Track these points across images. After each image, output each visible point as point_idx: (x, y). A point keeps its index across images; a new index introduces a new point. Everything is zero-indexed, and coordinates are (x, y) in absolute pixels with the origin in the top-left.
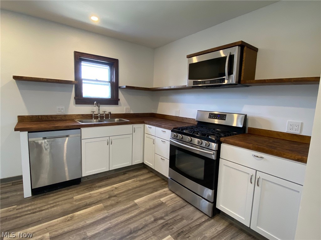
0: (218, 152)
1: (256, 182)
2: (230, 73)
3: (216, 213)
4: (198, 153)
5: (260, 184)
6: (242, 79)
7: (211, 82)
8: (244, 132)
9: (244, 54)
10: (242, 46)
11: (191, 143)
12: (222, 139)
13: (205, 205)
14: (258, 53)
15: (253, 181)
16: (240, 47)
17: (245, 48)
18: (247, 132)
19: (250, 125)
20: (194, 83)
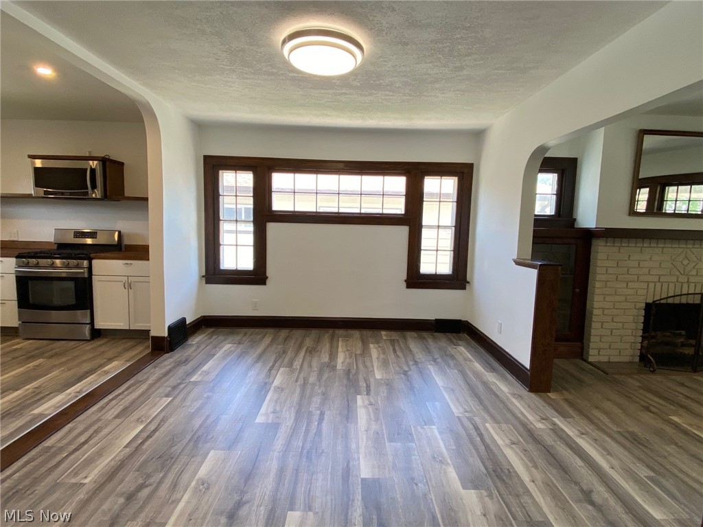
0: (90, 268)
1: (129, 286)
2: (94, 187)
3: (97, 334)
4: (64, 275)
5: (132, 287)
6: (108, 193)
7: (71, 194)
8: (120, 250)
9: (107, 169)
10: (104, 161)
11: (52, 266)
12: (92, 255)
13: (87, 329)
14: (125, 167)
15: (126, 286)
16: (101, 162)
17: (108, 163)
18: (123, 249)
19: (126, 242)
20: (46, 193)
